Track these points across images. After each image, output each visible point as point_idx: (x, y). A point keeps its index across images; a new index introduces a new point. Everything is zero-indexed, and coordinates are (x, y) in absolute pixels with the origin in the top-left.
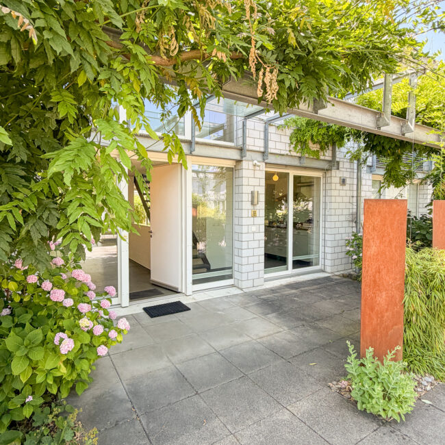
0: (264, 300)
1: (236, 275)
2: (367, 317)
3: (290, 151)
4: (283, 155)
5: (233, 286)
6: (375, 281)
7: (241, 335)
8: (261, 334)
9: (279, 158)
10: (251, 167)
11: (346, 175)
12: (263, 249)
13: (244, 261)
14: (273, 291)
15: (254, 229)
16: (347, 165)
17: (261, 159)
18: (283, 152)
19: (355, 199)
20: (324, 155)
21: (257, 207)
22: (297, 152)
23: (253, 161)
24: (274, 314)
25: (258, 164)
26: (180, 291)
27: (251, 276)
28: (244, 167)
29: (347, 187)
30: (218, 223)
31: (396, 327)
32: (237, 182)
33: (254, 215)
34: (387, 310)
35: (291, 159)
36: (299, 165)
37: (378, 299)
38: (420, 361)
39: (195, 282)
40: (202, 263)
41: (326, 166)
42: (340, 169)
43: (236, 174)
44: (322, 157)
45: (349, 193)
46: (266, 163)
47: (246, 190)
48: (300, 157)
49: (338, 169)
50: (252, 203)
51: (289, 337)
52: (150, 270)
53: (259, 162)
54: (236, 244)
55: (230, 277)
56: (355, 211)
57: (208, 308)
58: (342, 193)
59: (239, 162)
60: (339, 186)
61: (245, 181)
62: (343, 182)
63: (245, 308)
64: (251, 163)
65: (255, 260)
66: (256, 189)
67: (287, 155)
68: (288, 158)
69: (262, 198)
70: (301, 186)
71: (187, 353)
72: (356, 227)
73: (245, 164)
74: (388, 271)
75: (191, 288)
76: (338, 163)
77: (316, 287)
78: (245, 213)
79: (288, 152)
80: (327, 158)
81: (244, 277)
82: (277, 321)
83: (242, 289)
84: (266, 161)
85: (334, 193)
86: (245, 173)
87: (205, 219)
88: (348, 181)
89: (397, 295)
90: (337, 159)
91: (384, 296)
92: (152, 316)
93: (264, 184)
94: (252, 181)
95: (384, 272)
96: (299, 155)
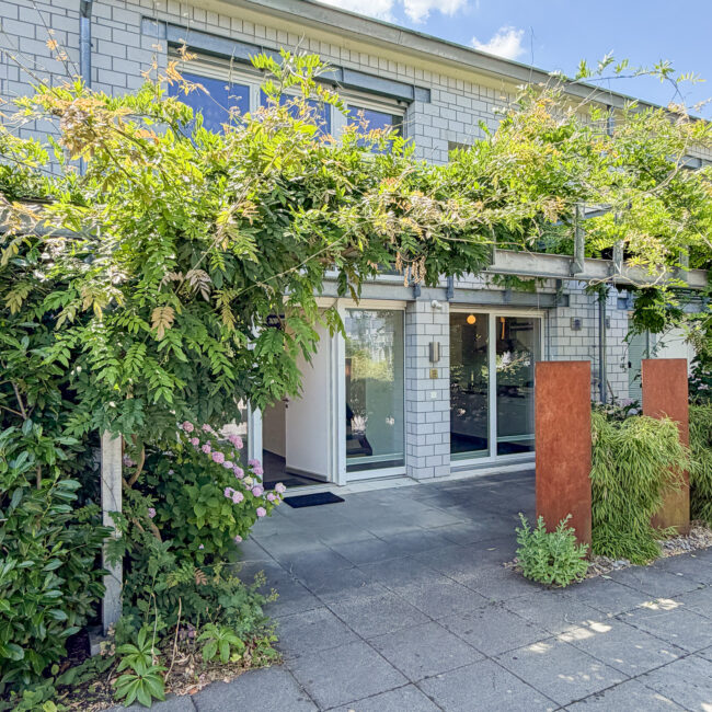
0: (448, 492)
1: (409, 460)
2: (543, 488)
3: (487, 284)
4: (476, 290)
5: (404, 476)
6: (552, 449)
7: (409, 525)
8: (435, 525)
9: (471, 294)
10: (429, 309)
11: (582, 314)
12: (449, 424)
13: (420, 440)
14: (462, 482)
15: (434, 395)
16: (583, 299)
17: (443, 298)
18: (476, 286)
19: (597, 349)
20: (542, 287)
21: (439, 365)
22: (499, 285)
23: (431, 300)
24: (458, 507)
25: (439, 305)
26: (328, 480)
27: (431, 461)
28: (418, 310)
29: (584, 332)
30: (383, 388)
31: (581, 502)
32: (408, 330)
33: (434, 376)
34: (569, 483)
35: (489, 294)
36: (502, 302)
37: (557, 470)
38: (614, 543)
39: (350, 469)
40: (359, 446)
41: (547, 302)
42: (571, 306)
43: (407, 319)
44: (539, 290)
45: (587, 341)
46: (451, 304)
47: (422, 342)
48: (504, 292)
49: (567, 305)
50: (431, 359)
51: (471, 528)
52: (284, 459)
53: (440, 301)
54: (409, 417)
55: (401, 463)
56: (597, 367)
57: (368, 500)
58: (575, 341)
59: (411, 303)
60: (569, 332)
61: (420, 330)
62: (577, 325)
63: (419, 500)
64: (428, 304)
65: (437, 439)
66: (437, 340)
67: (483, 289)
68: (484, 294)
69: (446, 352)
70: (516, 330)
71: (342, 538)
72: (600, 393)
73: (419, 306)
74: (569, 439)
75: (345, 477)
76: (567, 296)
77: (527, 479)
78: (420, 374)
79: (484, 286)
80: (547, 291)
81: (421, 463)
82: (460, 513)
83: (417, 480)
84: (451, 300)
85: (562, 341)
86: (419, 318)
87: (363, 381)
88: (585, 323)
89: (582, 467)
90: (565, 292)
91: (564, 467)
92: (294, 506)
93: (448, 333)
94: (430, 329)
95: (564, 440)
96: (501, 288)
